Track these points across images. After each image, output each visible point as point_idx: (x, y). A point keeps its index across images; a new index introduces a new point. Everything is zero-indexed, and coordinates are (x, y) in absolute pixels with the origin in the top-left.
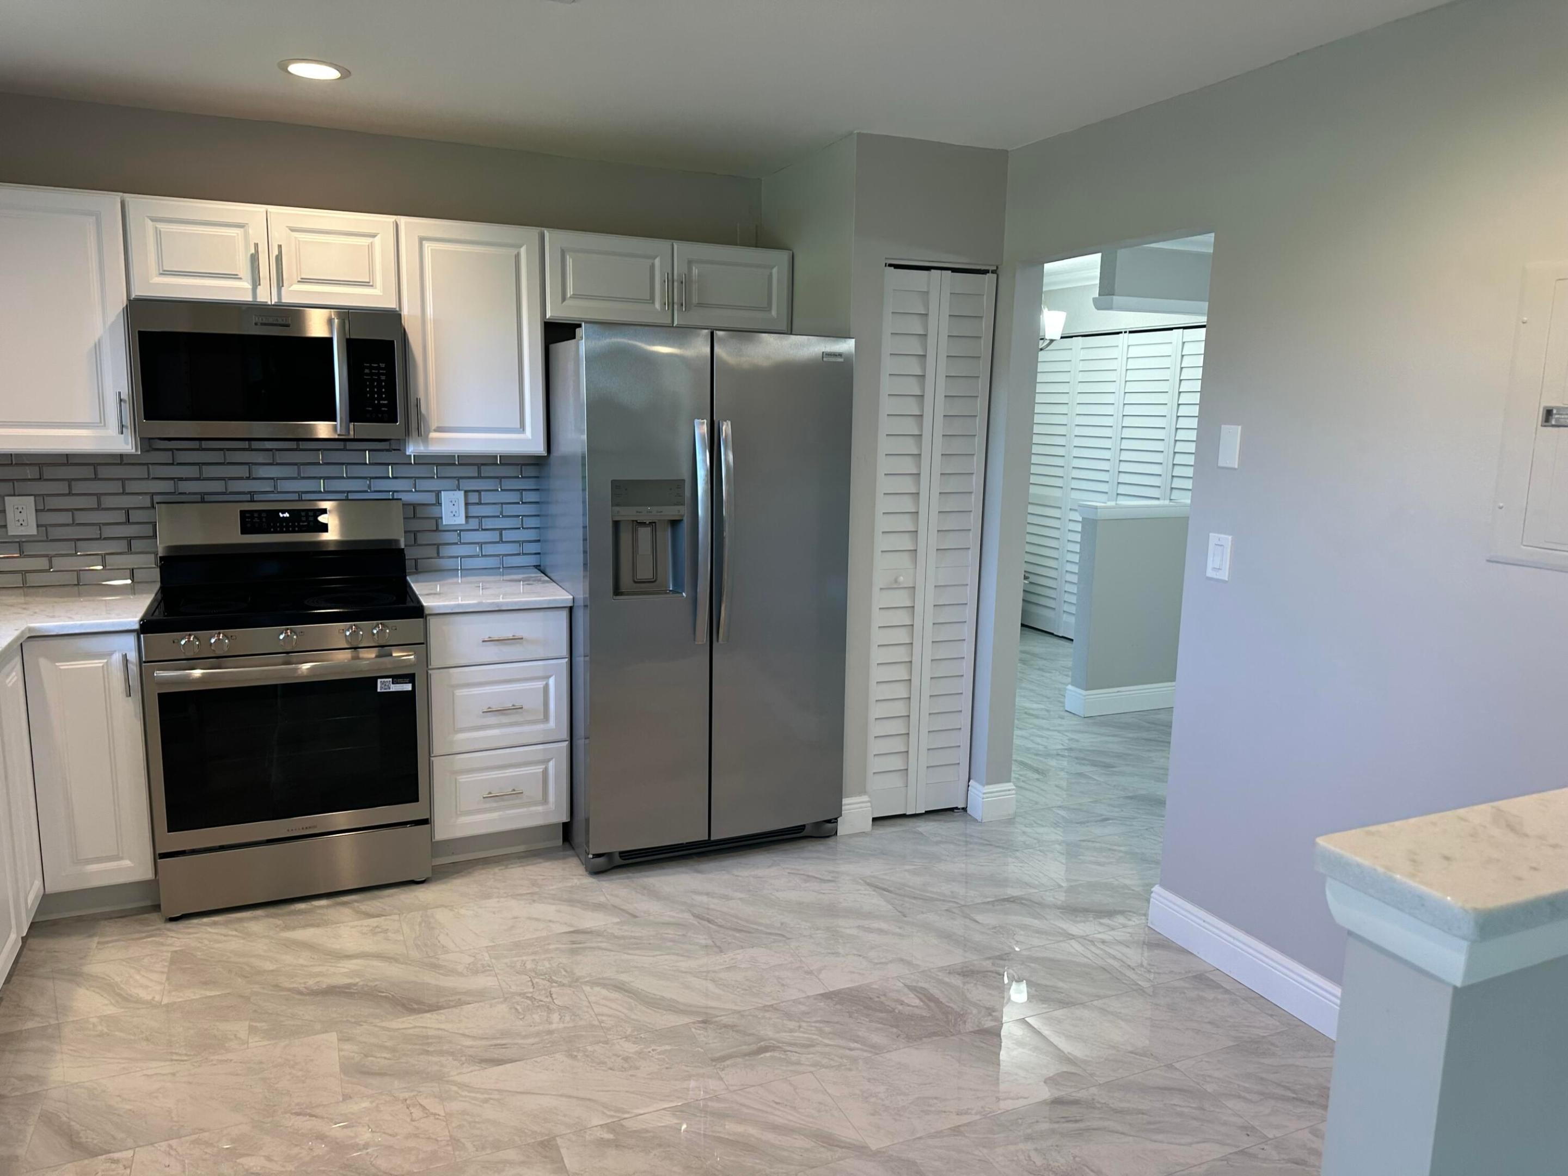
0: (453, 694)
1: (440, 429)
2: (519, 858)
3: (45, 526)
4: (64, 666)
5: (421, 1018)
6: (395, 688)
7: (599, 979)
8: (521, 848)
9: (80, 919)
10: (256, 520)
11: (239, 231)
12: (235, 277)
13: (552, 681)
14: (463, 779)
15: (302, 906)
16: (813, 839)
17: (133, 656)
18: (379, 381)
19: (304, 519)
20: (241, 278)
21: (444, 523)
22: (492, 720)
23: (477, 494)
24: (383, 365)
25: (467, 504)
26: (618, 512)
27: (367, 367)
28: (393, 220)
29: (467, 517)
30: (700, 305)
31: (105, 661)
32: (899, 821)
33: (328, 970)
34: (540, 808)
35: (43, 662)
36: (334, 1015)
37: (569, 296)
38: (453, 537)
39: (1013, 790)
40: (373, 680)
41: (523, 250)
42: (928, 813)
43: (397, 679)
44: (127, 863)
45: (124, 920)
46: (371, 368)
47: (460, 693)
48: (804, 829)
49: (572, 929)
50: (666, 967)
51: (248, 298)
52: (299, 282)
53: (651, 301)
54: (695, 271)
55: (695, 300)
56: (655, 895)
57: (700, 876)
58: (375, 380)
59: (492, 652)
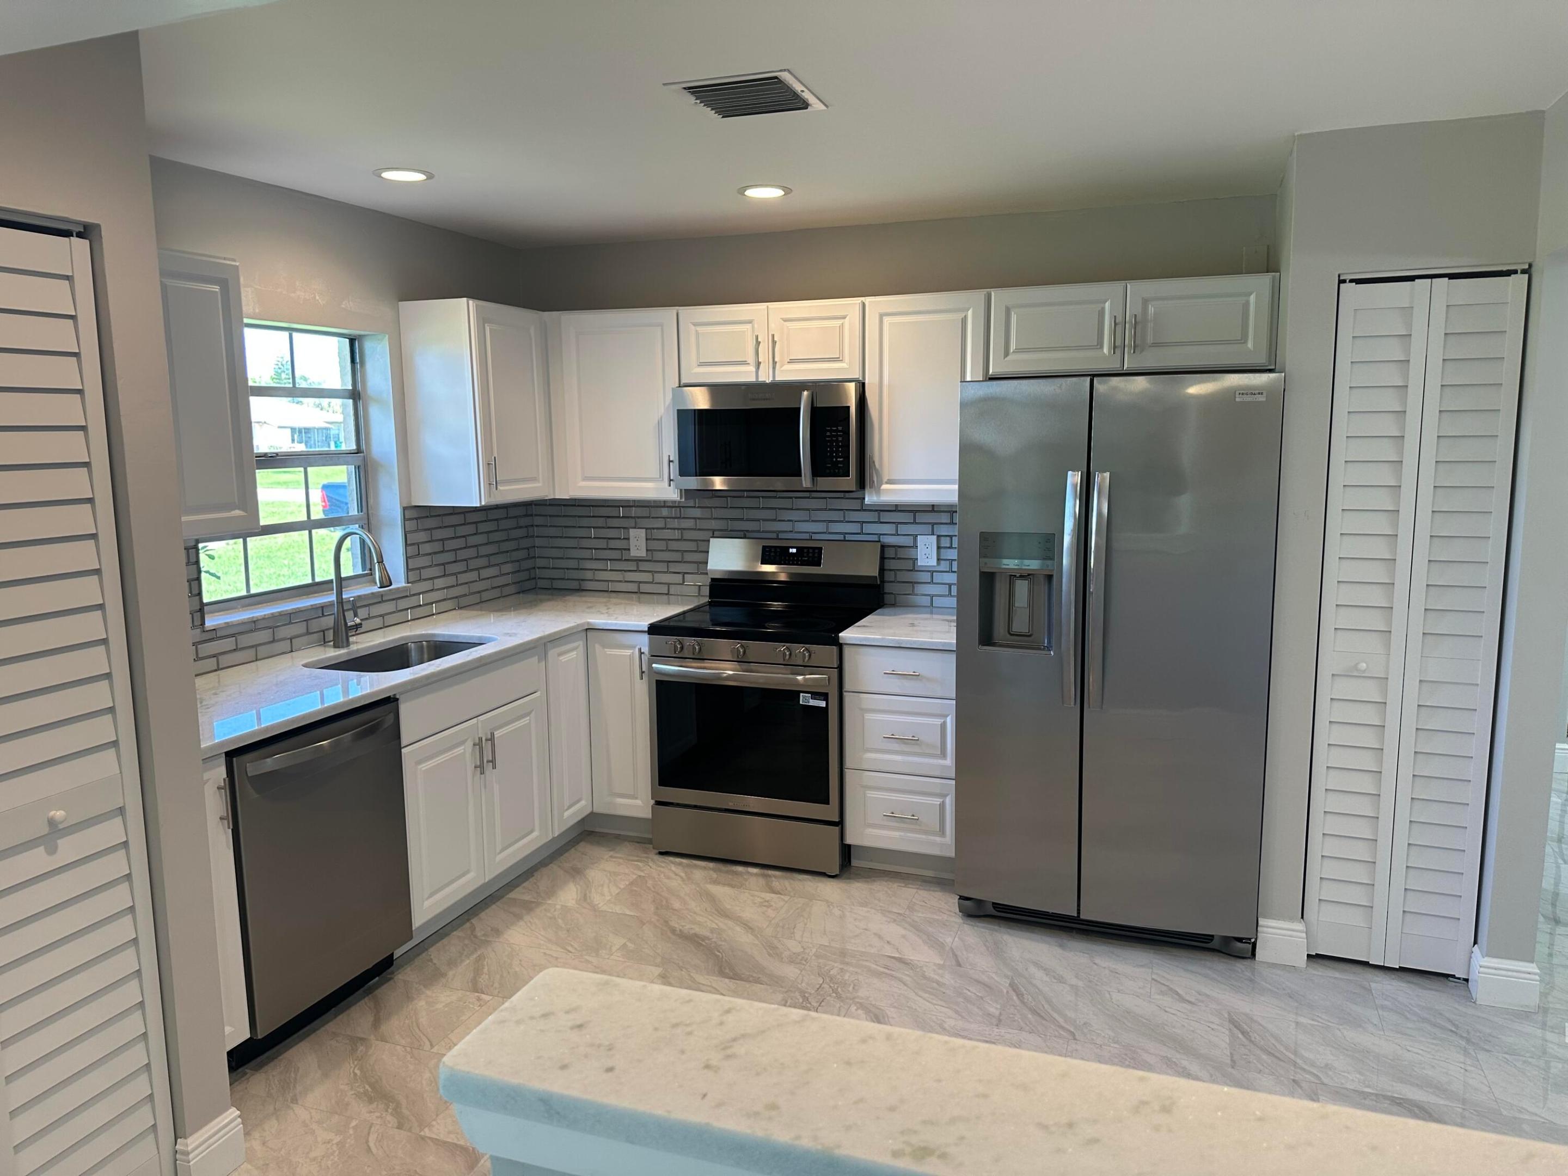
0: (863, 717)
1: (890, 482)
2: (925, 881)
3: (651, 550)
4: (609, 651)
5: (721, 981)
6: (813, 703)
7: (873, 1006)
8: (930, 873)
9: (618, 837)
10: (772, 554)
11: (749, 326)
12: (744, 363)
13: (949, 720)
14: (871, 794)
15: (740, 869)
16: (1222, 954)
17: (645, 649)
18: (837, 441)
19: (805, 555)
20: (748, 364)
21: (919, 564)
22: (895, 746)
23: (948, 538)
24: (840, 428)
25: (939, 548)
26: (986, 564)
27: (828, 431)
28: (860, 301)
29: (939, 559)
30: (1156, 345)
31: (632, 651)
32: (1358, 969)
33: (706, 922)
34: (938, 839)
35: (597, 646)
36: (675, 957)
37: (1012, 351)
38: (926, 577)
39: (1535, 974)
40: (798, 692)
41: (970, 313)
42: (1402, 969)
43: (815, 695)
44: (639, 802)
45: (638, 845)
46: (831, 431)
47: (868, 716)
48: (1212, 940)
49: (897, 955)
50: (934, 1017)
51: (752, 379)
52: (788, 362)
53: (1099, 347)
54: (1151, 310)
55: (1150, 339)
56: (997, 952)
57: (1058, 951)
58: (835, 441)
59: (894, 685)
